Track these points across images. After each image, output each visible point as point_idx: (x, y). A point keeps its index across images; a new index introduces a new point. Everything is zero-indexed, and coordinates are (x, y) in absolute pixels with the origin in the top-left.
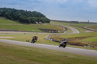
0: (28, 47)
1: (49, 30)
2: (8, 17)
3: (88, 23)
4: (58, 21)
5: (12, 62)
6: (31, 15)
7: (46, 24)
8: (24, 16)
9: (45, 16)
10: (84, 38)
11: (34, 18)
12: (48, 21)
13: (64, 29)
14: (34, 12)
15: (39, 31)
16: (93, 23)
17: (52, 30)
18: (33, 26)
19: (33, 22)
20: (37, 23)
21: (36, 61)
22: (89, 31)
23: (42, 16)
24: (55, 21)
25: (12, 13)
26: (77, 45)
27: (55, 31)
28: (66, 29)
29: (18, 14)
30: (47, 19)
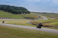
0: (17, 28)
1: (30, 18)
2: (5, 10)
3: (53, 13)
4: (35, 12)
5: (7, 37)
6: (19, 9)
7: (28, 14)
8: (15, 10)
9: (27, 10)
10: (50, 22)
11: (20, 10)
12: (29, 13)
13: (39, 18)
14: (21, 7)
15: (24, 18)
16: (56, 14)
17: (31, 18)
18: (20, 15)
19: (20, 13)
20: (22, 13)
21: (22, 36)
22: (54, 19)
23: (25, 9)
24: (33, 12)
25: (8, 8)
26: (47, 26)
27: (33, 19)
28: (40, 17)
29: (11, 8)
30: (28, 11)
